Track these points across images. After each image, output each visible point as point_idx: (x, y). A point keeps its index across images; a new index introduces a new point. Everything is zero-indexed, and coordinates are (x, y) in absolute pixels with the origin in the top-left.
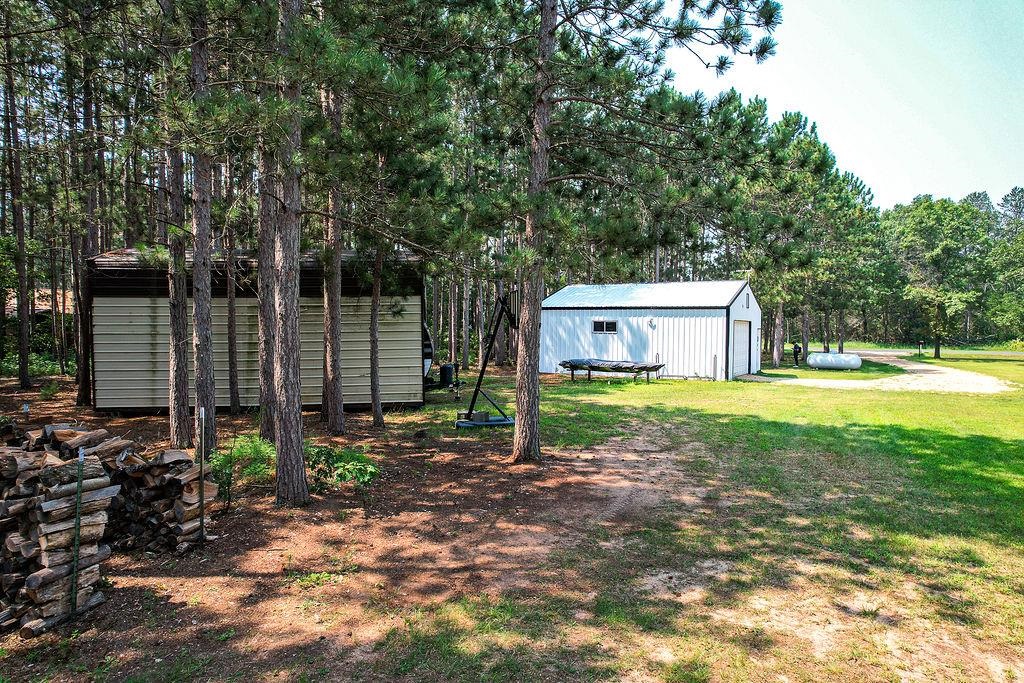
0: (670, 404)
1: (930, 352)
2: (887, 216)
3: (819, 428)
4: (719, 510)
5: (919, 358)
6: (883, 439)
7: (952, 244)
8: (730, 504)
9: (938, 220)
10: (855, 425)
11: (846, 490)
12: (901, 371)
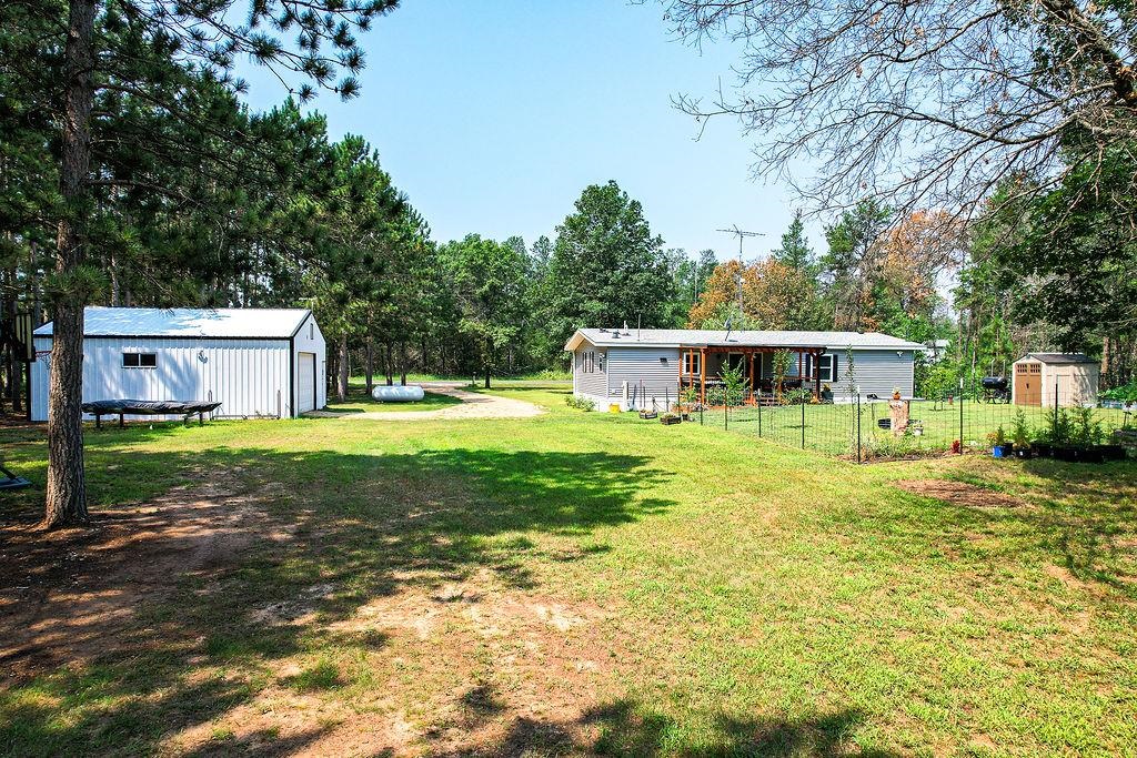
0: (236, 446)
1: (482, 382)
2: (443, 251)
3: (394, 458)
4: (313, 541)
5: (473, 388)
6: (452, 462)
7: (497, 282)
8: (322, 535)
9: (486, 259)
10: (426, 452)
11: (426, 508)
12: (459, 401)
